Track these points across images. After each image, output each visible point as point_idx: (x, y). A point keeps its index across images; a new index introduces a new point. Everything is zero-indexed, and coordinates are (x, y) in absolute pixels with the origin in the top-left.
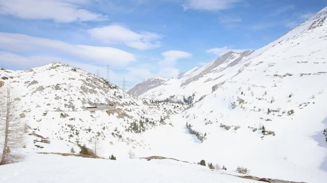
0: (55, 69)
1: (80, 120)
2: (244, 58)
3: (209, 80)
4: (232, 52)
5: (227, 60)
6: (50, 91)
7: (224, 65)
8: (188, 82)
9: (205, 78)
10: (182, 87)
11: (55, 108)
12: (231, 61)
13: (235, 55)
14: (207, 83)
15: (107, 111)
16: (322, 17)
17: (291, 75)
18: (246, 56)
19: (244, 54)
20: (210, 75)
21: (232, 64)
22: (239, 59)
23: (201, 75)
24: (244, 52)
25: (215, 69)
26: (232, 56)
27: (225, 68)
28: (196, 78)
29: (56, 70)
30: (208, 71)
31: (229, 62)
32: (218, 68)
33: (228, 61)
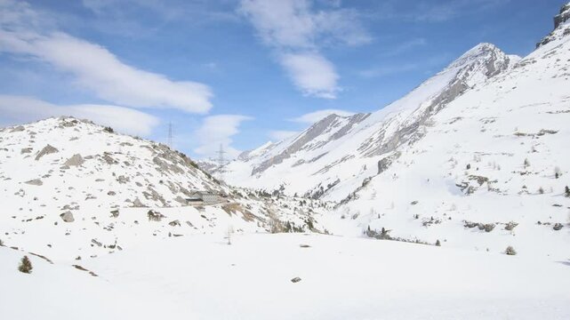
0: (72, 128)
1: (190, 224)
2: (355, 125)
3: (300, 162)
4: (335, 116)
5: (329, 128)
6: (97, 167)
7: (323, 137)
8: (264, 166)
9: (293, 159)
10: (254, 176)
11: (128, 200)
12: (335, 130)
13: (341, 120)
14: (298, 167)
15: (223, 208)
16: (469, 63)
17: (554, 133)
18: (358, 122)
19: (354, 119)
20: (300, 155)
21: (337, 136)
22: (348, 127)
23: (286, 154)
24: (355, 116)
25: (309, 143)
26: (335, 122)
27: (325, 143)
28: (277, 160)
29: (76, 130)
30: (297, 147)
31: (332, 133)
32: (313, 142)
33: (329, 131)
